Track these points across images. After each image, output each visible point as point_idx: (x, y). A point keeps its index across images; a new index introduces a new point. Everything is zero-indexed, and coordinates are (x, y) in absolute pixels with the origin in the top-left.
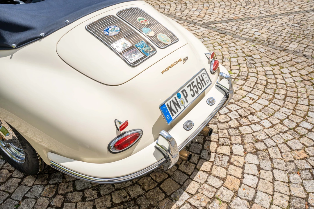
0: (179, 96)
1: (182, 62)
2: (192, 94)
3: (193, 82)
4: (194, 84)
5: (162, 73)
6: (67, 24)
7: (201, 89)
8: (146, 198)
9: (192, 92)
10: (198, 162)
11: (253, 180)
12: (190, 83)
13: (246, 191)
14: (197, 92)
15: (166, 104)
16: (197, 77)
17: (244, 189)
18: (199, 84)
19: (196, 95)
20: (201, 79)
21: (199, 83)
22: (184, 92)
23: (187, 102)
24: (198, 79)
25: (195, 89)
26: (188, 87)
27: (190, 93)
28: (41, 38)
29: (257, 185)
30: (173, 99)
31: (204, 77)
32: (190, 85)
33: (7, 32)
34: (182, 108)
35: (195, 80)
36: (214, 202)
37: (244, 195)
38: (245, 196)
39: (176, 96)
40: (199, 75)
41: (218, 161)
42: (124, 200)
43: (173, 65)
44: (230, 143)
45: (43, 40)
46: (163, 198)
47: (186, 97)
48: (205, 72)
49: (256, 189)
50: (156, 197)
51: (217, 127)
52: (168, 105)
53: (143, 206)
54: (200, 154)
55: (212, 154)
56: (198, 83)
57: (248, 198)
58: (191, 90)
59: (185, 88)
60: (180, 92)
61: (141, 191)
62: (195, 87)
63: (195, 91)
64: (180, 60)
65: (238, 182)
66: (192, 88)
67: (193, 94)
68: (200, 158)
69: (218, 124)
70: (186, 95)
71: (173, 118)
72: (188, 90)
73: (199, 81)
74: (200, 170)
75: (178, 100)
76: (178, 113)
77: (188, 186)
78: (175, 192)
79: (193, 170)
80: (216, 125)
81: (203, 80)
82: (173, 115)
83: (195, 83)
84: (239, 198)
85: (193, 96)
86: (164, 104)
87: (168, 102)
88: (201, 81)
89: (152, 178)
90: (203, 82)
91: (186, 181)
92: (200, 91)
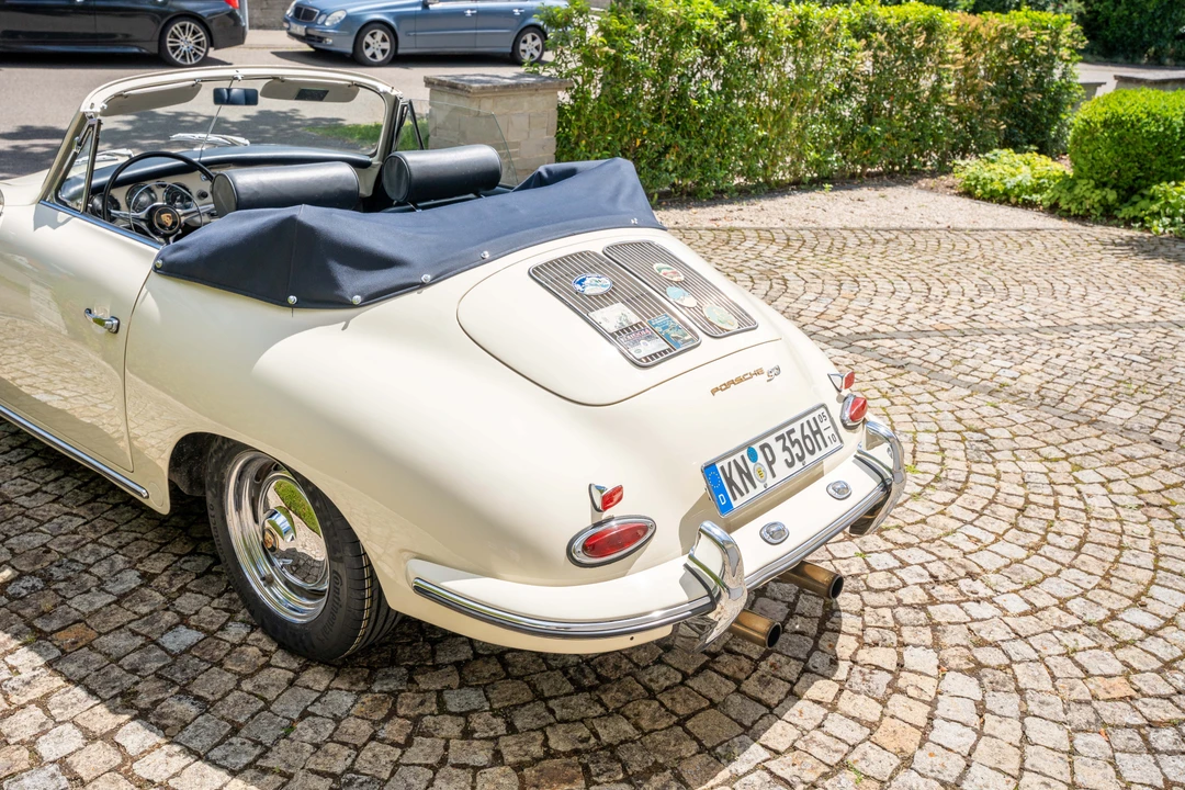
0: (753, 456)
1: (764, 377)
2: (786, 460)
3: (793, 431)
4: (793, 437)
5: (714, 392)
6: (484, 261)
7: (812, 452)
8: (644, 748)
9: (786, 455)
10: (798, 679)
11: (961, 735)
12: (784, 431)
13: (937, 761)
14: (801, 459)
15: (718, 466)
16: (804, 420)
17: (931, 755)
18: (807, 441)
19: (798, 465)
20: (815, 429)
21: (808, 436)
22: (767, 450)
23: (774, 476)
24: (806, 426)
25: (796, 450)
26: (778, 439)
27: (781, 456)
28: (423, 285)
29: (974, 748)
30: (737, 457)
31: (822, 426)
32: (782, 437)
33: (345, 268)
34: (760, 488)
35: (796, 426)
36: (840, 776)
37: (930, 768)
38: (932, 771)
39: (745, 453)
40: (810, 417)
41: (859, 681)
42: (581, 746)
43: (740, 380)
44: (898, 641)
45: (426, 291)
46: (693, 752)
47: (770, 464)
48: (825, 414)
49: (968, 758)
50: (671, 748)
51: (862, 600)
52: (722, 468)
53: (634, 764)
54: (806, 661)
55: (840, 662)
56: (804, 437)
57: (941, 777)
58: (785, 448)
59: (770, 440)
60: (756, 447)
61: (630, 731)
62: (797, 445)
63: (797, 455)
64: (758, 372)
65: (918, 736)
66: (788, 444)
67: (790, 461)
68: (805, 670)
69: (865, 594)
70: (770, 459)
71: (735, 504)
72: (777, 447)
73: (807, 432)
74: (805, 697)
75: (751, 465)
76: (747, 497)
77: (765, 730)
78: (727, 741)
79: (782, 696)
80: (858, 596)
81: (819, 431)
82: (735, 498)
83: (797, 435)
84: (914, 774)
85: (790, 465)
86: (714, 464)
87: (724, 463)
88: (814, 433)
89: (662, 704)
90: (818, 436)
91: (760, 718)
92: (809, 459)
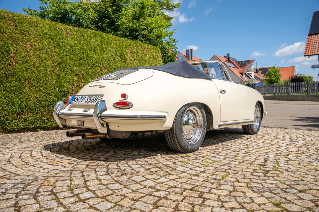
3: (92, 97)
5: (89, 86)
7: (91, 102)
14: (88, 102)
18: (93, 100)
19: (87, 103)
20: (97, 98)
22: (84, 98)
23: (81, 102)
24: (95, 97)
26: (88, 97)
27: (86, 100)
30: (79, 97)
31: (99, 99)
32: (89, 97)
34: (78, 103)
35: (94, 97)
39: (81, 97)
47: (83, 100)
48: (102, 97)
66: (89, 99)
71: (72, 103)
73: (95, 98)
75: (80, 98)
76: (74, 103)
81: (97, 99)
83: (92, 98)
88: (96, 99)
90: (96, 100)
92: (90, 103)
